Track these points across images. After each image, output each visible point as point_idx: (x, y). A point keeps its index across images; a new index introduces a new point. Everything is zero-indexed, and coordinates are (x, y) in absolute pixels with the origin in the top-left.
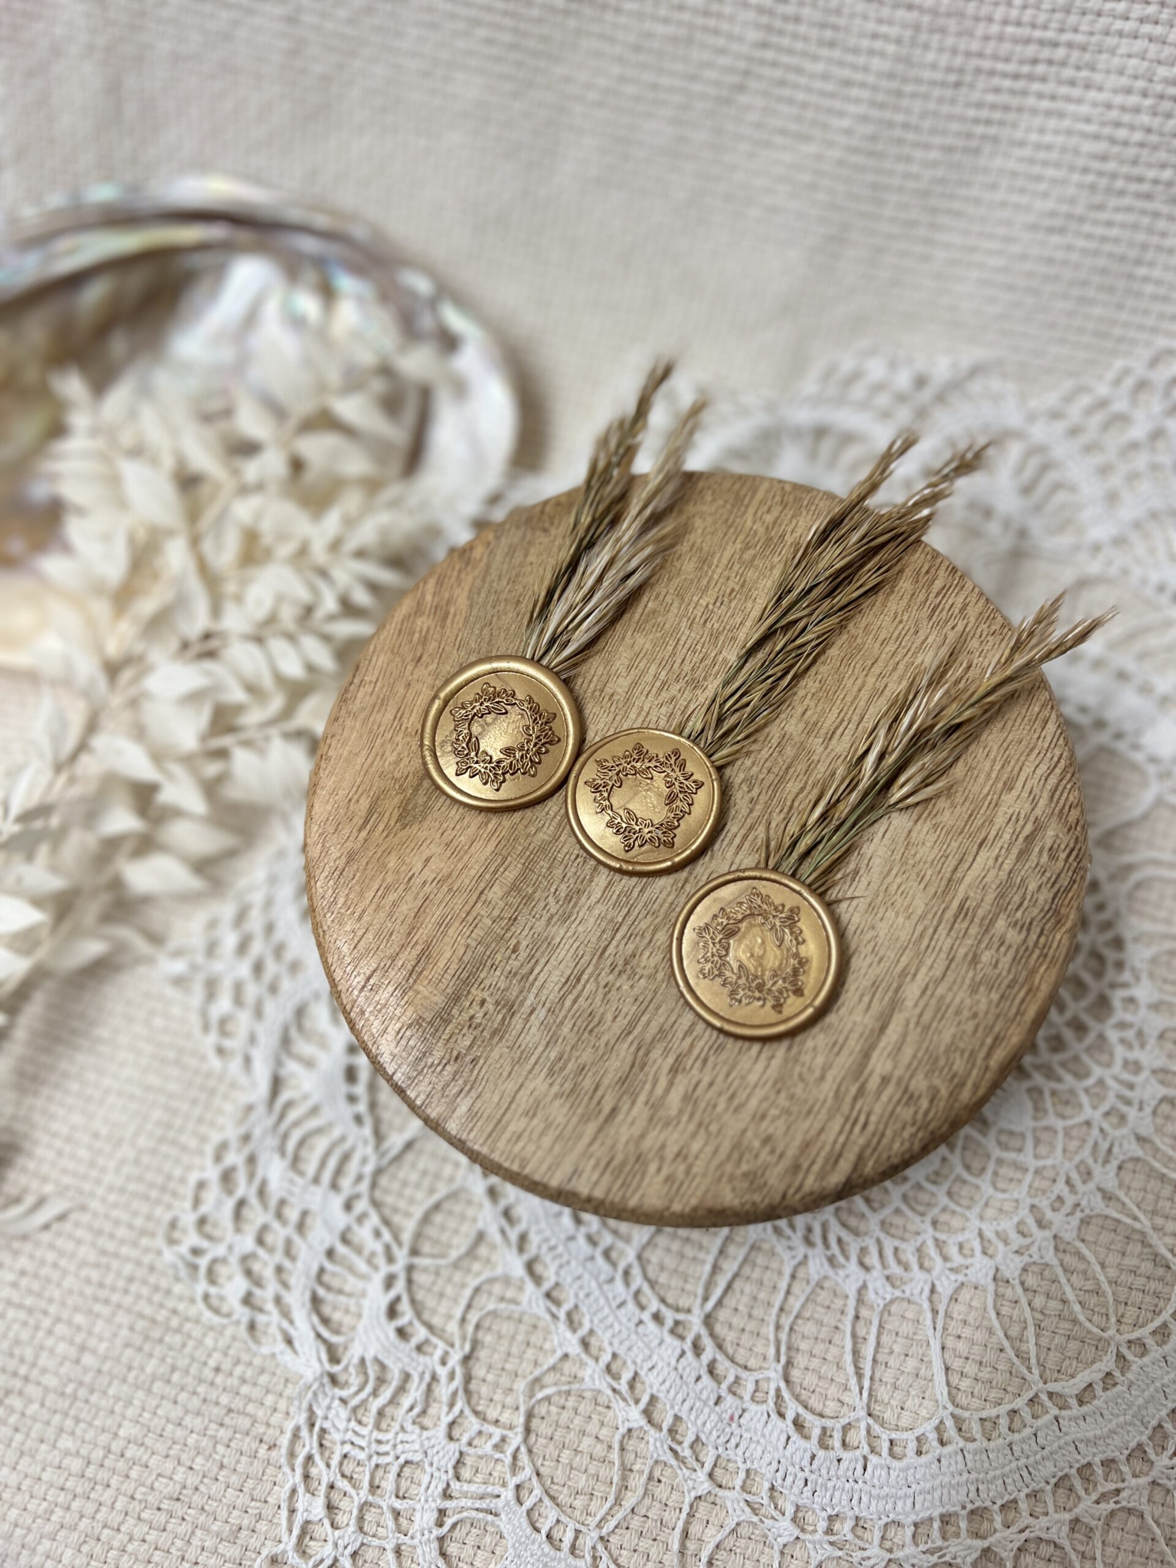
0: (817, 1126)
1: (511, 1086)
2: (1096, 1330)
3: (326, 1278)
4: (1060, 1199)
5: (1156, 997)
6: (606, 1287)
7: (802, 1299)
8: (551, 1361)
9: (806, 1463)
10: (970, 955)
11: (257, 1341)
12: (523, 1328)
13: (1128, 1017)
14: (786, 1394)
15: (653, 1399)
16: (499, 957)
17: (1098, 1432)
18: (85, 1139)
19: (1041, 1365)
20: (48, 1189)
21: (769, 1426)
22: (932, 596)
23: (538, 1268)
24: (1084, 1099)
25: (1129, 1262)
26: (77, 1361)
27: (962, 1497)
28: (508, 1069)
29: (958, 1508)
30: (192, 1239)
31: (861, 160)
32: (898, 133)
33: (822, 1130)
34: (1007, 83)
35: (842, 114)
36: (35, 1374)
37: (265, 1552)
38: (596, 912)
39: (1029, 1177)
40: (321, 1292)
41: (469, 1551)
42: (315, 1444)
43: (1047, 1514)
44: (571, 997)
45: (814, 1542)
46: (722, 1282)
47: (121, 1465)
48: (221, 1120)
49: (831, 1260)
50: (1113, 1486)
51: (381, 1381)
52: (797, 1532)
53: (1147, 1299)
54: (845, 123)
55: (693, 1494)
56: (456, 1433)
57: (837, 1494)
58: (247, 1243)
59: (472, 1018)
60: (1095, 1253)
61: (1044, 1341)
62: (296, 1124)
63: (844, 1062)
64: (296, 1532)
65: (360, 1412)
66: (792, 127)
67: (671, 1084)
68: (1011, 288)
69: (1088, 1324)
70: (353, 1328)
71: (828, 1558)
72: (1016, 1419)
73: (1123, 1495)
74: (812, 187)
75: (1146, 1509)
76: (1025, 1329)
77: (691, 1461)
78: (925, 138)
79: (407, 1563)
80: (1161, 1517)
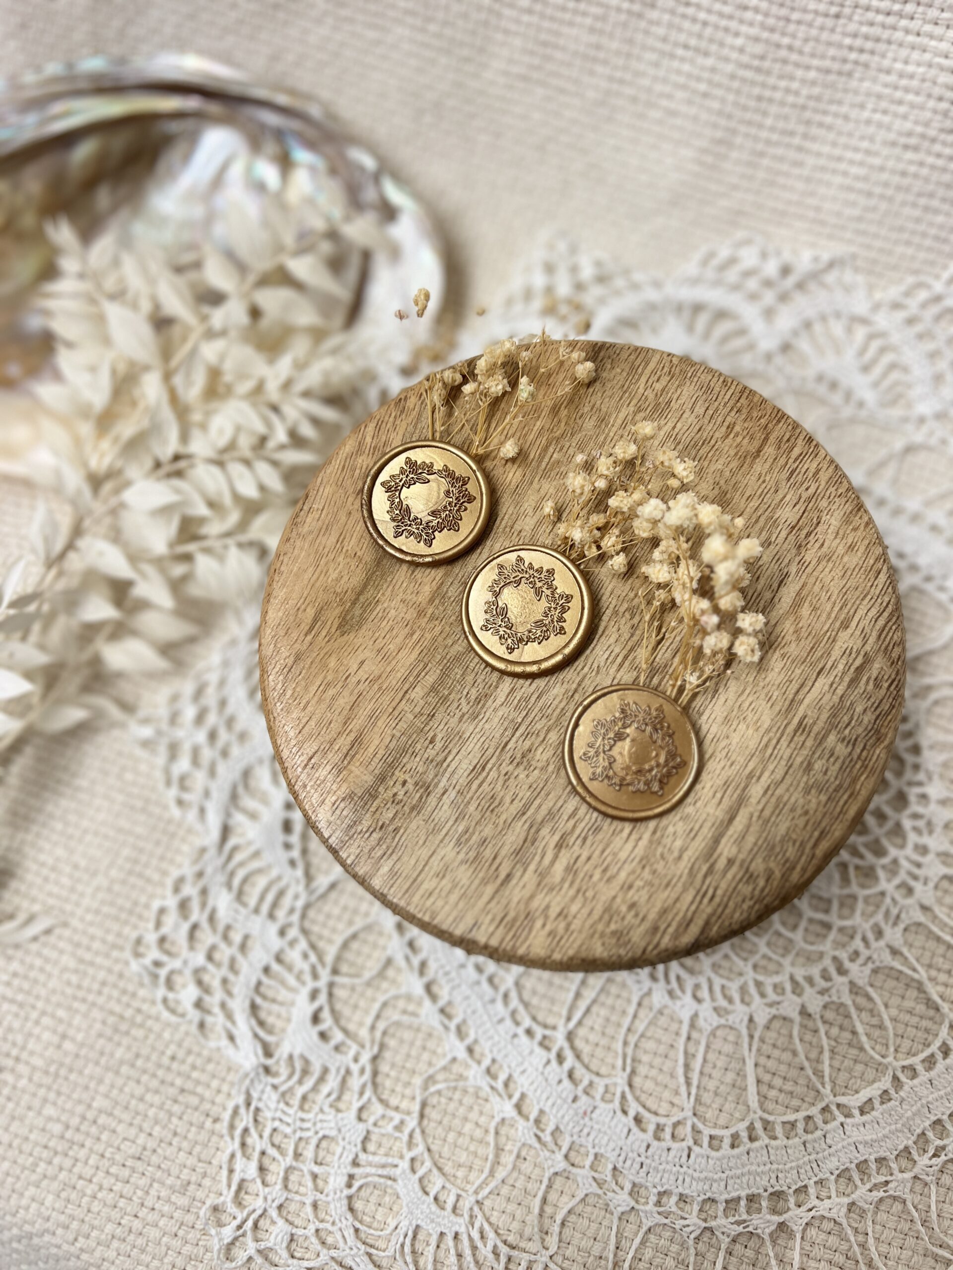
0: (674, 896)
1: (425, 853)
2: (877, 1057)
3: (263, 989)
4: (857, 954)
5: (945, 794)
6: (489, 1007)
7: (646, 1022)
8: (443, 1063)
9: (642, 1150)
10: (806, 763)
11: (205, 1036)
12: (421, 1036)
13: (920, 809)
14: (629, 1097)
15: (523, 1096)
16: (419, 746)
17: (874, 1137)
18: (68, 869)
19: (833, 1082)
20: (36, 908)
21: (615, 1120)
22: (791, 460)
23: (435, 989)
24: (881, 874)
25: (908, 1004)
26: (59, 1047)
27: (765, 1183)
28: (423, 838)
29: (761, 1191)
30: (154, 954)
31: (749, 74)
32: (783, 53)
33: (677, 900)
34: (880, 18)
35: (737, 34)
36: (24, 1056)
37: (209, 1203)
38: (500, 713)
39: (833, 934)
40: (259, 1001)
41: (371, 1207)
42: (251, 1119)
43: (829, 1197)
44: (477, 782)
45: (646, 1212)
46: (582, 1006)
47: (94, 1130)
48: (179, 859)
49: (671, 993)
50: (884, 1179)
51: (305, 1072)
52: (633, 1203)
53: (920, 1034)
54: (739, 42)
55: (552, 1171)
56: (364, 1115)
57: (666, 1175)
58: (199, 959)
59: (395, 795)
60: (881, 996)
61: (836, 1064)
62: (241, 864)
63: (698, 845)
64: (234, 1187)
65: (287, 1097)
66: (693, 42)
67: (556, 857)
68: (869, 194)
69: (872, 1052)
70: (283, 1030)
71: (656, 1224)
72: (811, 1123)
73: (891, 1185)
74: (705, 95)
75: (908, 1197)
76: (821, 1052)
77: (551, 1146)
78: (806, 60)
79: (322, 1215)
80: (920, 1203)
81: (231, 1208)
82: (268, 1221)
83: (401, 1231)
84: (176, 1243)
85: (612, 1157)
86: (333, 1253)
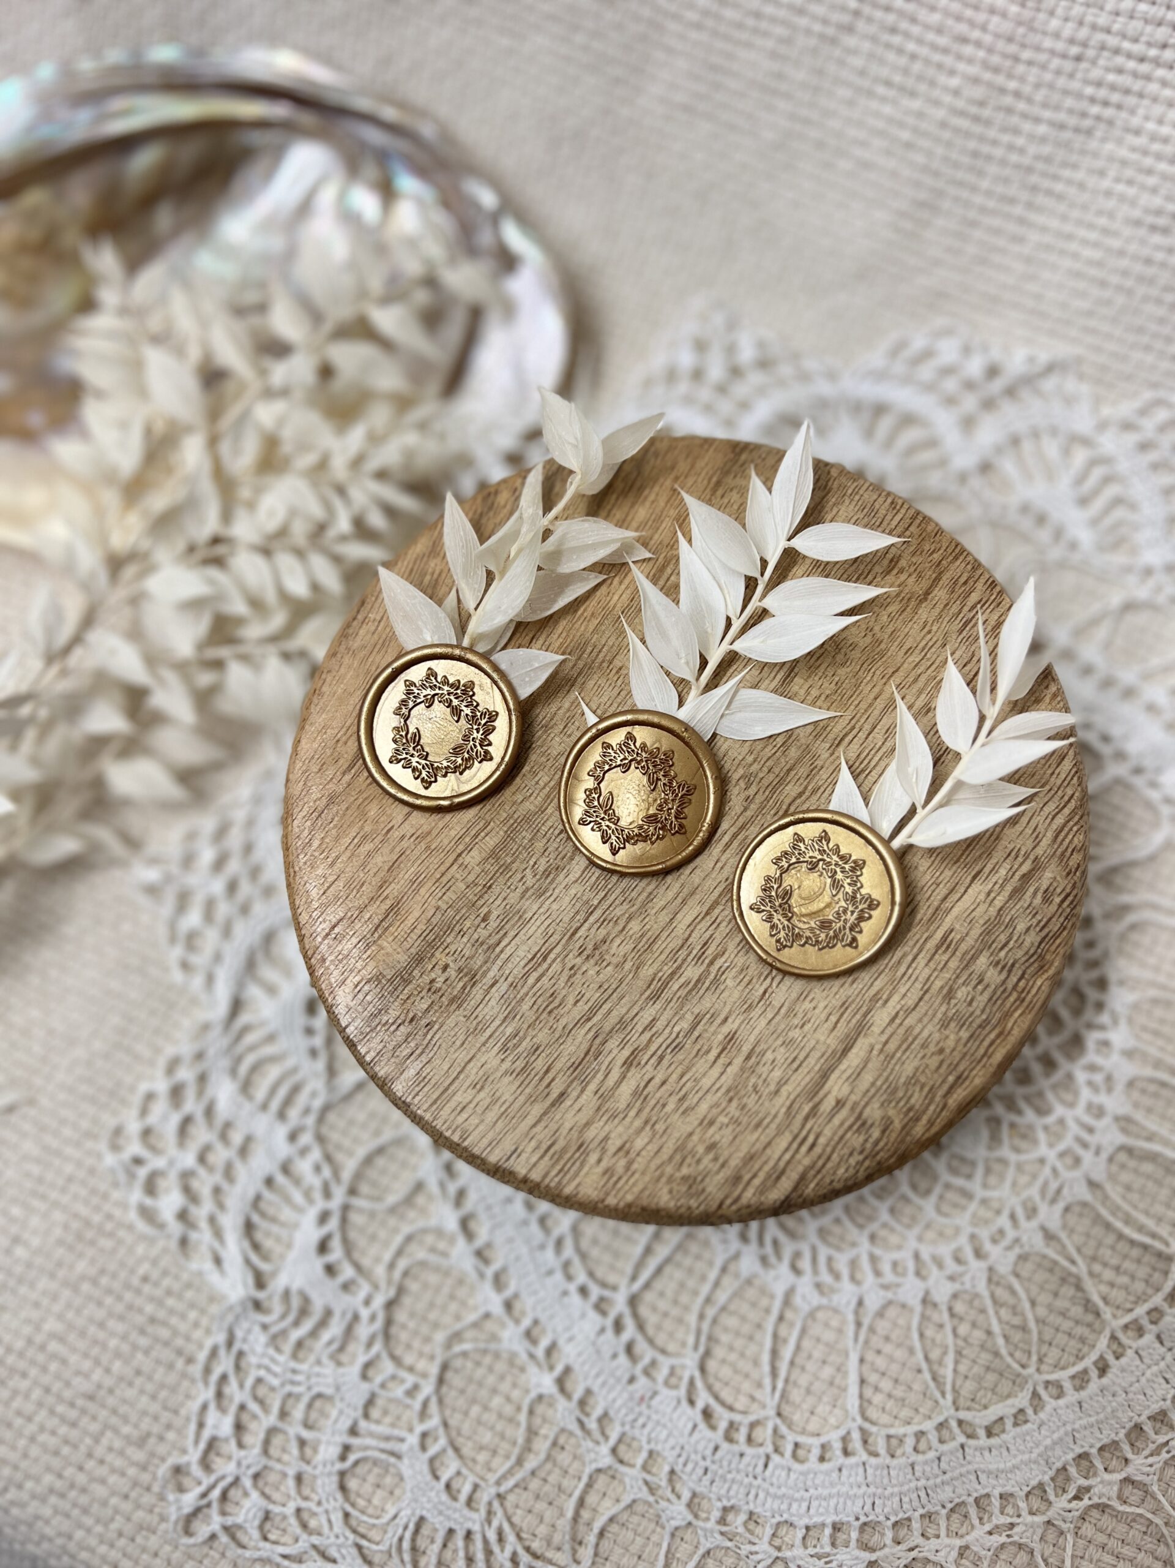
0: (764, 1139)
1: (463, 1056)
2: (1016, 1366)
3: (263, 1205)
4: (1001, 1232)
5: (1131, 1043)
6: (537, 1254)
7: (729, 1292)
8: (472, 1317)
9: (708, 1452)
11: (186, 1255)
12: (449, 1282)
13: (1099, 1060)
14: (699, 1384)
15: (567, 1370)
16: (468, 924)
17: (1002, 1466)
18: (41, 1034)
19: (955, 1391)
21: (679, 1411)
23: (472, 1225)
24: (1042, 1136)
25: (1061, 1304)
26: (9, 1252)
27: (857, 1509)
28: (462, 1038)
29: (851, 1519)
30: (135, 1148)
31: (964, 123)
32: (1008, 100)
33: (769, 1144)
34: (1131, 65)
35: (952, 73)
37: (170, 1461)
38: (573, 892)
39: (973, 1206)
40: (256, 1218)
41: (367, 1488)
42: (232, 1364)
43: (938, 1537)
44: (535, 975)
45: (705, 1530)
46: (652, 1264)
47: (41, 1358)
48: (176, 1034)
49: (764, 1260)
50: (1009, 1520)
51: (304, 1312)
52: (690, 1517)
53: (1073, 1343)
54: (954, 82)
55: (594, 1466)
56: (371, 1373)
57: (735, 1487)
58: (188, 1159)
59: (432, 981)
60: (1027, 1291)
61: (962, 1368)
62: (252, 1048)
63: (802, 1080)
64: (202, 1446)
65: (279, 1340)
66: (897, 78)
67: (623, 1077)
68: (1103, 284)
69: (1009, 1360)
70: (282, 1257)
71: (717, 1547)
72: (923, 1441)
73: (1016, 1530)
74: (909, 146)
75: (1037, 1547)
76: (945, 1353)
77: (597, 1435)
78: (1036, 111)
79: (306, 1491)
80: (1051, 1556)
81: (196, 1470)
82: (240, 1493)
83: (401, 1521)
84: (126, 1506)
85: (670, 1455)
86: (315, 1540)
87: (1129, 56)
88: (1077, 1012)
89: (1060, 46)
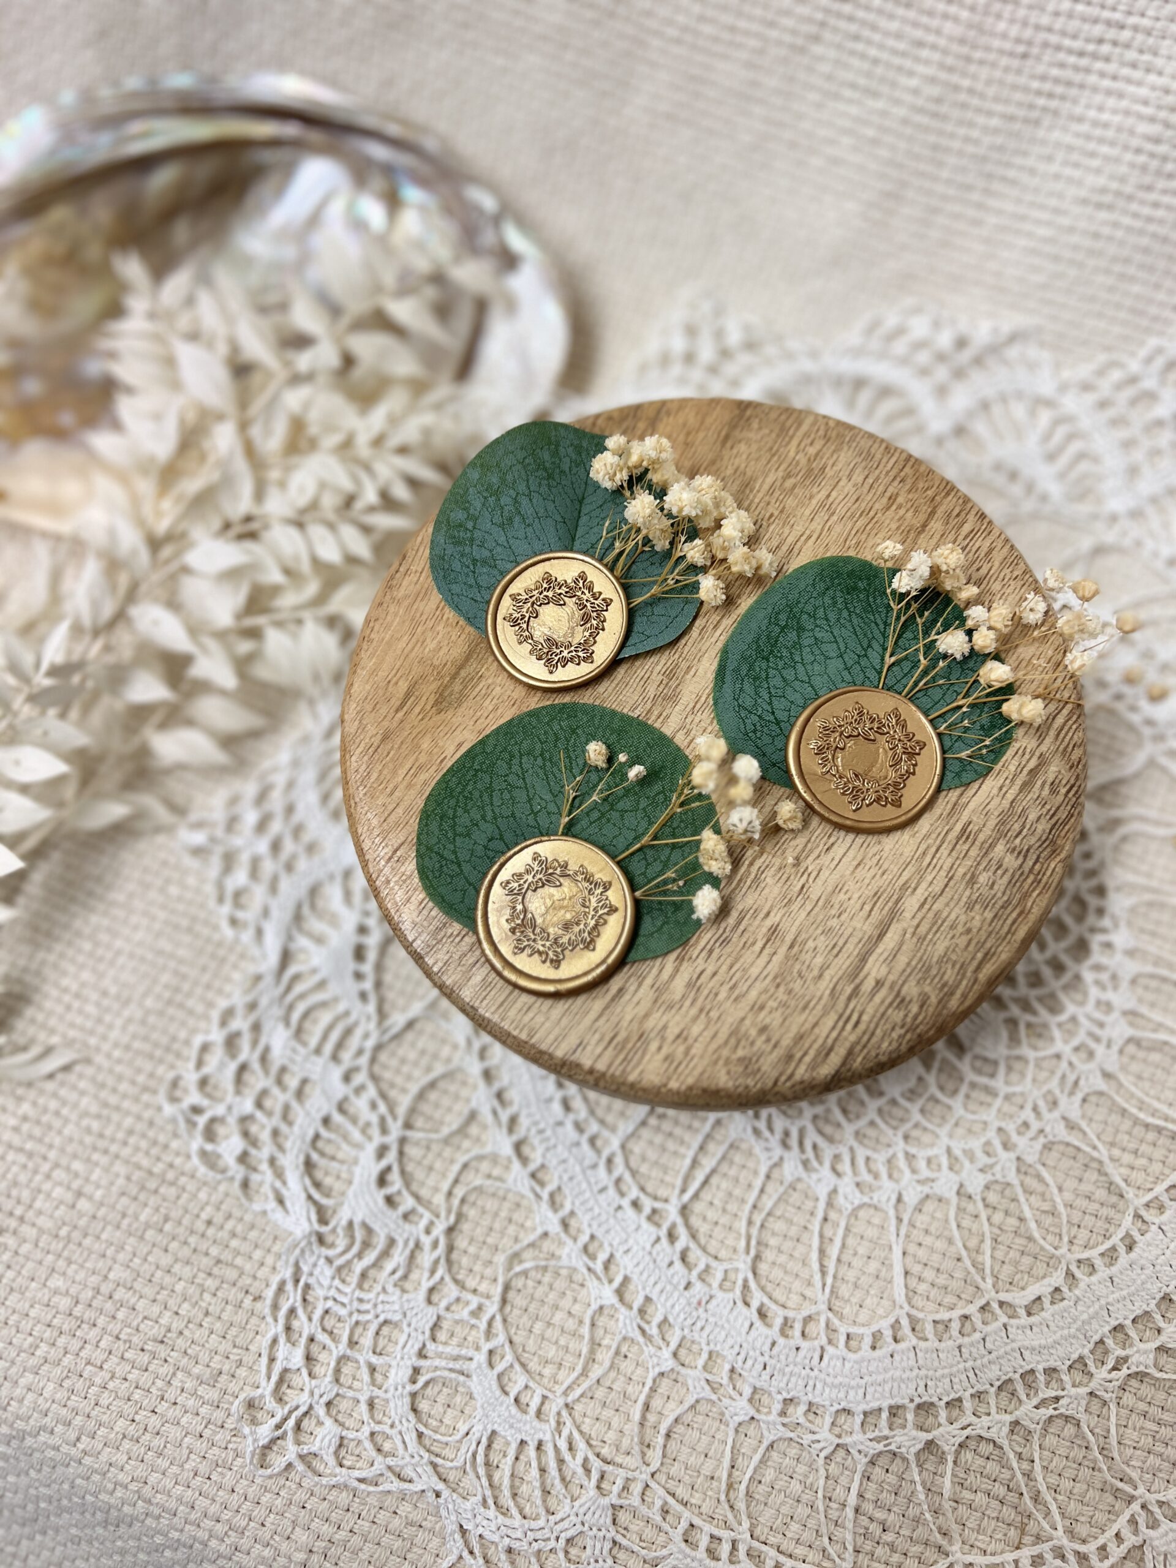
2: (1048, 1248)
3: (320, 1144)
4: (1026, 1125)
5: (1132, 943)
6: (589, 1172)
7: (775, 1197)
8: (531, 1237)
9: (766, 1348)
10: (968, 877)
11: (249, 1198)
12: (506, 1205)
13: (1104, 961)
14: (752, 1284)
15: (626, 1280)
17: (1043, 1342)
18: (94, 996)
19: (995, 1276)
20: (55, 1040)
21: (735, 1313)
22: (961, 538)
23: (526, 1150)
25: (1085, 1188)
26: (73, 1206)
27: (911, 1391)
29: (906, 1401)
30: (194, 1097)
31: (924, 120)
32: (962, 97)
34: (1072, 59)
35: (911, 74)
36: (30, 1214)
37: (242, 1396)
39: (998, 1102)
40: (315, 1156)
41: (439, 1408)
42: (299, 1298)
43: (989, 1414)
45: (768, 1423)
46: (700, 1176)
47: (109, 1306)
48: (228, 988)
49: (805, 1163)
50: (1054, 1394)
51: (366, 1245)
52: (753, 1412)
53: (1100, 1223)
54: (914, 82)
55: (657, 1370)
56: (435, 1298)
57: (793, 1379)
58: (247, 1105)
60: (1054, 1176)
61: (999, 1254)
62: (302, 996)
63: (843, 963)
64: (275, 1378)
65: (344, 1272)
66: (862, 81)
67: (676, 971)
68: (1056, 259)
69: (1042, 1242)
70: (343, 1194)
71: (780, 1439)
72: (968, 1324)
73: (1062, 1402)
74: (875, 142)
75: (1082, 1417)
76: (982, 1241)
77: (657, 1340)
78: (988, 105)
79: (379, 1416)
80: (1096, 1427)
81: (270, 1404)
82: (314, 1421)
83: (474, 1437)
84: (200, 1446)
85: (730, 1354)
86: (390, 1461)
87: (1070, 51)
88: (1080, 918)
89: (1008, 46)
